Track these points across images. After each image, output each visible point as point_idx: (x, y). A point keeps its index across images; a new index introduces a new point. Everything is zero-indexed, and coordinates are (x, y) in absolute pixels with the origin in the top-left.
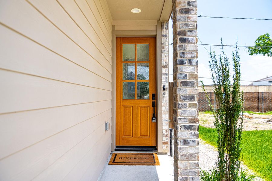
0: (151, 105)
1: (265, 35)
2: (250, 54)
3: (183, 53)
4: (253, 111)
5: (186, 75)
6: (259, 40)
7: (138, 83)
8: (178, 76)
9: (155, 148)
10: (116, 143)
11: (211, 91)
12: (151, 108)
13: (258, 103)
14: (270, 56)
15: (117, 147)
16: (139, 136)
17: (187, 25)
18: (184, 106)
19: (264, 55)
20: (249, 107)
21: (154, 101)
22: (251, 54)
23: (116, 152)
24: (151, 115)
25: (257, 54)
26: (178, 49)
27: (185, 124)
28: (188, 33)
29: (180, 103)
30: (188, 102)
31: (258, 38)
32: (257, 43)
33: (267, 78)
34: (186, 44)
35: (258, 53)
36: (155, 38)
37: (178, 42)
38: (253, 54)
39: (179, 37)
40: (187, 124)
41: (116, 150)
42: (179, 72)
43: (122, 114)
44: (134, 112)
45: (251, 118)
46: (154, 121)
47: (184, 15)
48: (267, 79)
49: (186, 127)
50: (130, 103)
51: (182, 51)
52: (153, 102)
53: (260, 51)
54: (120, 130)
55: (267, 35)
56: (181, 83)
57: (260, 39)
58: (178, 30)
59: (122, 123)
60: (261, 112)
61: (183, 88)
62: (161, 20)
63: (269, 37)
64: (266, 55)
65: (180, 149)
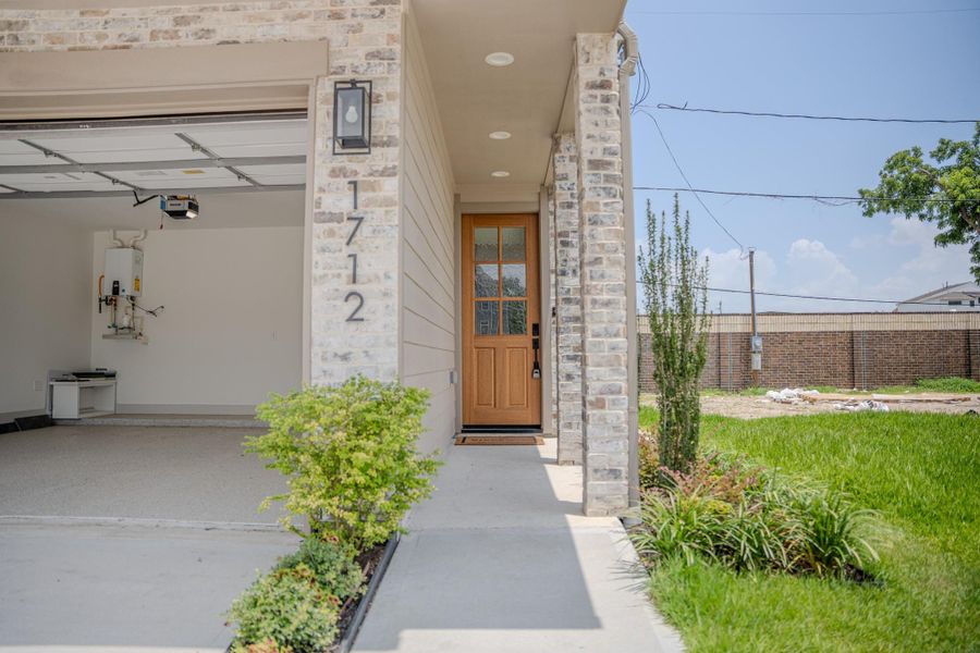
0: (530, 345)
1: (908, 152)
2: (864, 214)
3: (565, 261)
4: (838, 386)
5: (569, 290)
6: (891, 168)
7: (504, 303)
8: (560, 290)
9: (538, 427)
10: (464, 420)
11: (719, 328)
12: (531, 351)
13: (852, 365)
14: (926, 221)
15: (465, 426)
16: (507, 404)
17: (569, 223)
18: (567, 330)
19: (908, 216)
20: (824, 374)
21: (537, 337)
22: (869, 213)
23: (464, 435)
24: (531, 365)
25: (888, 212)
26: (558, 255)
27: (568, 353)
28: (571, 235)
29: (562, 326)
30: (572, 325)
31: (889, 162)
32: (885, 176)
33: (944, 289)
34: (568, 249)
35: (892, 210)
36: (537, 215)
37: (559, 245)
38: (876, 215)
39: (559, 240)
40: (571, 353)
41: (463, 432)
42: (560, 286)
43: (475, 363)
44: (497, 360)
45: (815, 400)
46: (536, 375)
47: (566, 210)
48: (944, 293)
49: (569, 358)
50: (489, 341)
51: (563, 258)
52: (534, 340)
53: (894, 204)
54: (471, 395)
55: (912, 153)
56: (564, 299)
57: (895, 164)
58: (559, 230)
59: (475, 380)
60: (860, 389)
61: (566, 306)
62: (546, 185)
63: (921, 158)
64: (915, 215)
65: (562, 386)
